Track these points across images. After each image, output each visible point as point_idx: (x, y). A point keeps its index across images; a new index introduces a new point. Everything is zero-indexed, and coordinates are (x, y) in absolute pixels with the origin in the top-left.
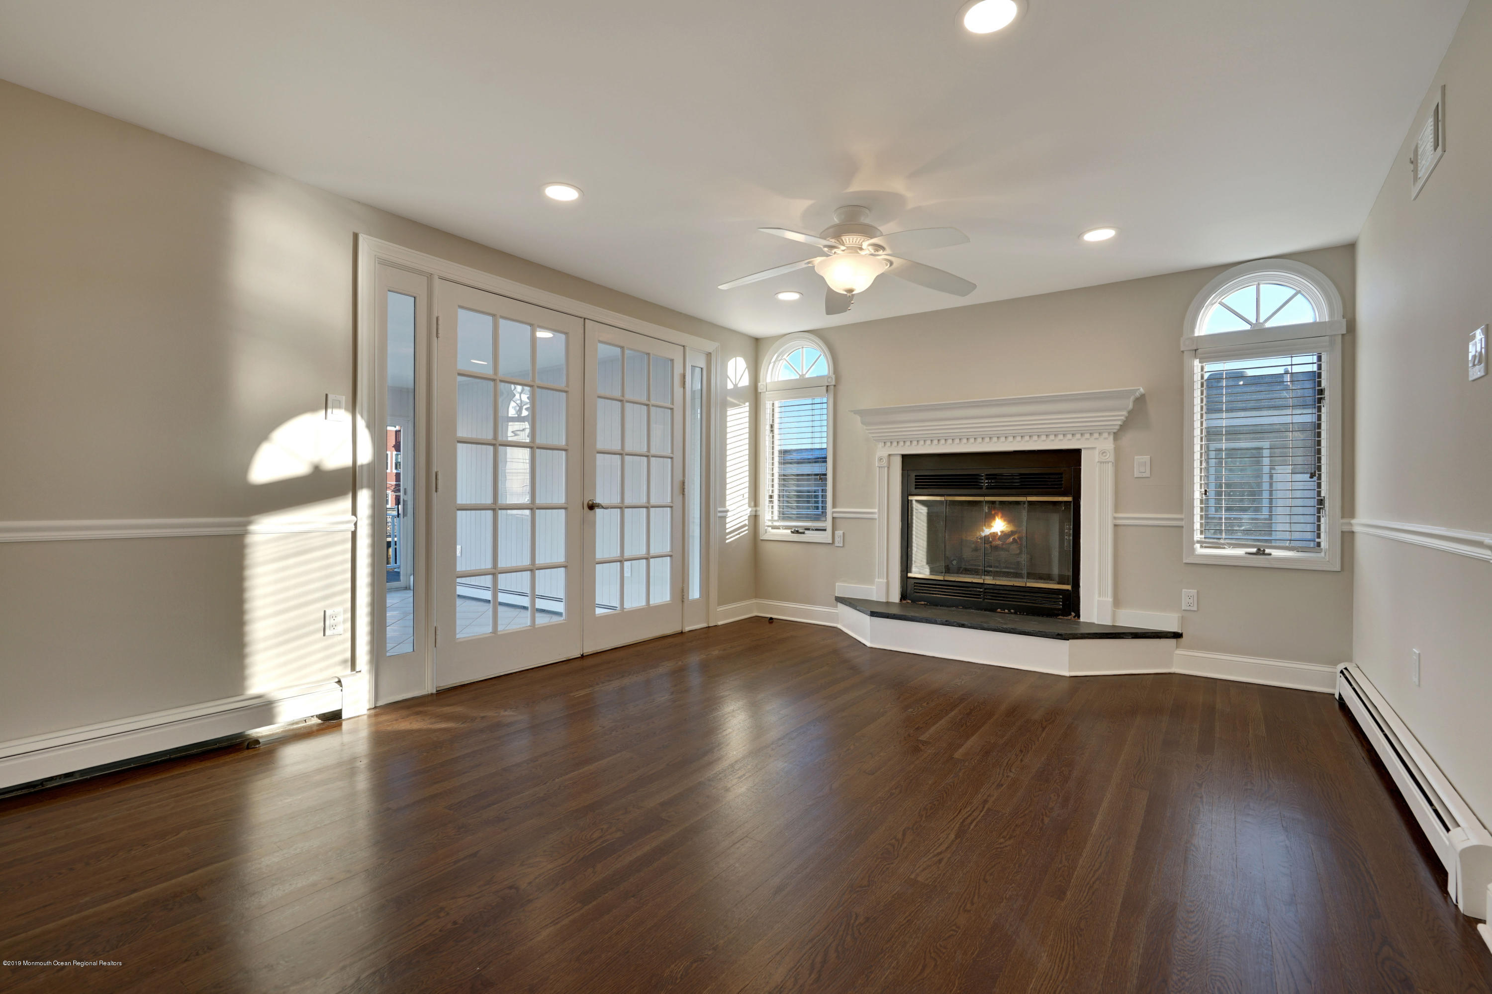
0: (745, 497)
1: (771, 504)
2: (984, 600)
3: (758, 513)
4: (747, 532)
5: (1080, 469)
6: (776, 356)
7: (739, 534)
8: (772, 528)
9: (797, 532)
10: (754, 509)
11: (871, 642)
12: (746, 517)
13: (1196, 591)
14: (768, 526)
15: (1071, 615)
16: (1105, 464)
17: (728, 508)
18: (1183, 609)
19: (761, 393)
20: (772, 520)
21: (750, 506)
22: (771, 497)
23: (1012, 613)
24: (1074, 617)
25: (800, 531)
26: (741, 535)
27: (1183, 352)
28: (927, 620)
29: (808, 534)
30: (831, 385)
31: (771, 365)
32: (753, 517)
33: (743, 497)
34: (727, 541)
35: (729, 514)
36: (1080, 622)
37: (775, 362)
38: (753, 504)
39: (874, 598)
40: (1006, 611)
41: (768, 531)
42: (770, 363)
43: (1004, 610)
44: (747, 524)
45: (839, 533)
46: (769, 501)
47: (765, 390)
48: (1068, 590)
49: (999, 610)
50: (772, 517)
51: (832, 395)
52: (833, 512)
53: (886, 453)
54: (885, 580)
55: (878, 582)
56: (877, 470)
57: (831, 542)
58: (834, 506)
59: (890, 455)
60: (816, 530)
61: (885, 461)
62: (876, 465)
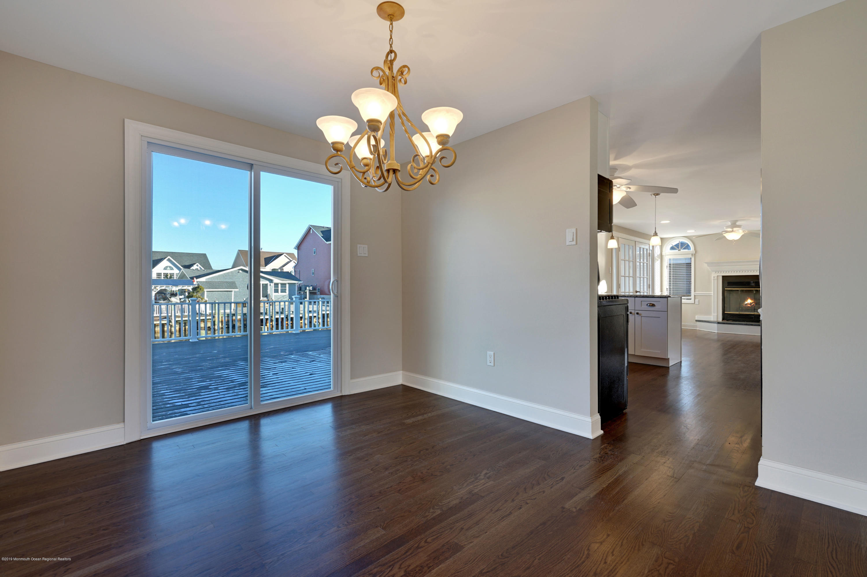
22: (667, 289)
30: (693, 254)
39: (712, 319)
45: (696, 300)
51: (694, 256)
52: (695, 294)
53: (716, 275)
54: (716, 314)
55: (713, 315)
56: (713, 280)
57: (694, 303)
58: (695, 292)
59: (717, 276)
60: (687, 299)
61: (716, 278)
62: (713, 279)
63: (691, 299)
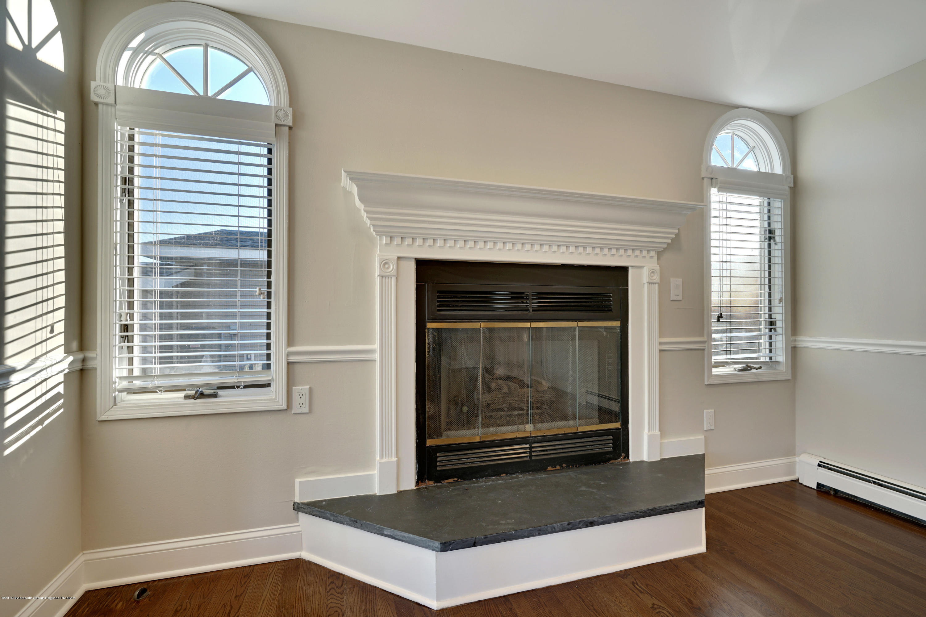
0: (56, 332)
1: (126, 344)
2: (531, 458)
3: (90, 364)
4: (62, 410)
5: (628, 289)
6: (141, 37)
7: (41, 422)
8: (128, 393)
9: (202, 395)
10: (80, 356)
11: (438, 599)
12: (61, 378)
13: (713, 410)
14: (120, 391)
15: (621, 456)
16: (652, 284)
17: (10, 363)
18: (705, 430)
19: (96, 104)
20: (130, 376)
21: (68, 352)
22: (126, 328)
23: (564, 468)
24: (624, 458)
25: (206, 392)
26: (46, 422)
27: (703, 178)
28: (540, 530)
29: (224, 396)
30: (284, 125)
31: (127, 55)
32: (76, 376)
33: (52, 331)
34: (7, 452)
35: (14, 378)
36: (630, 462)
37: (136, 51)
38: (75, 345)
39: (377, 490)
40: (558, 467)
41: (118, 400)
42: (125, 48)
43: (556, 467)
44: (62, 392)
45: (301, 389)
46: (121, 337)
47: (111, 100)
48: (617, 429)
49: (550, 468)
50: (131, 371)
51: (286, 145)
52: (289, 354)
53: (393, 254)
54: (394, 459)
55: (380, 464)
56: (378, 281)
57: (284, 406)
58: (290, 342)
59: (399, 258)
60: (246, 387)
61: (392, 267)
62: (377, 272)
63: (268, 385)
